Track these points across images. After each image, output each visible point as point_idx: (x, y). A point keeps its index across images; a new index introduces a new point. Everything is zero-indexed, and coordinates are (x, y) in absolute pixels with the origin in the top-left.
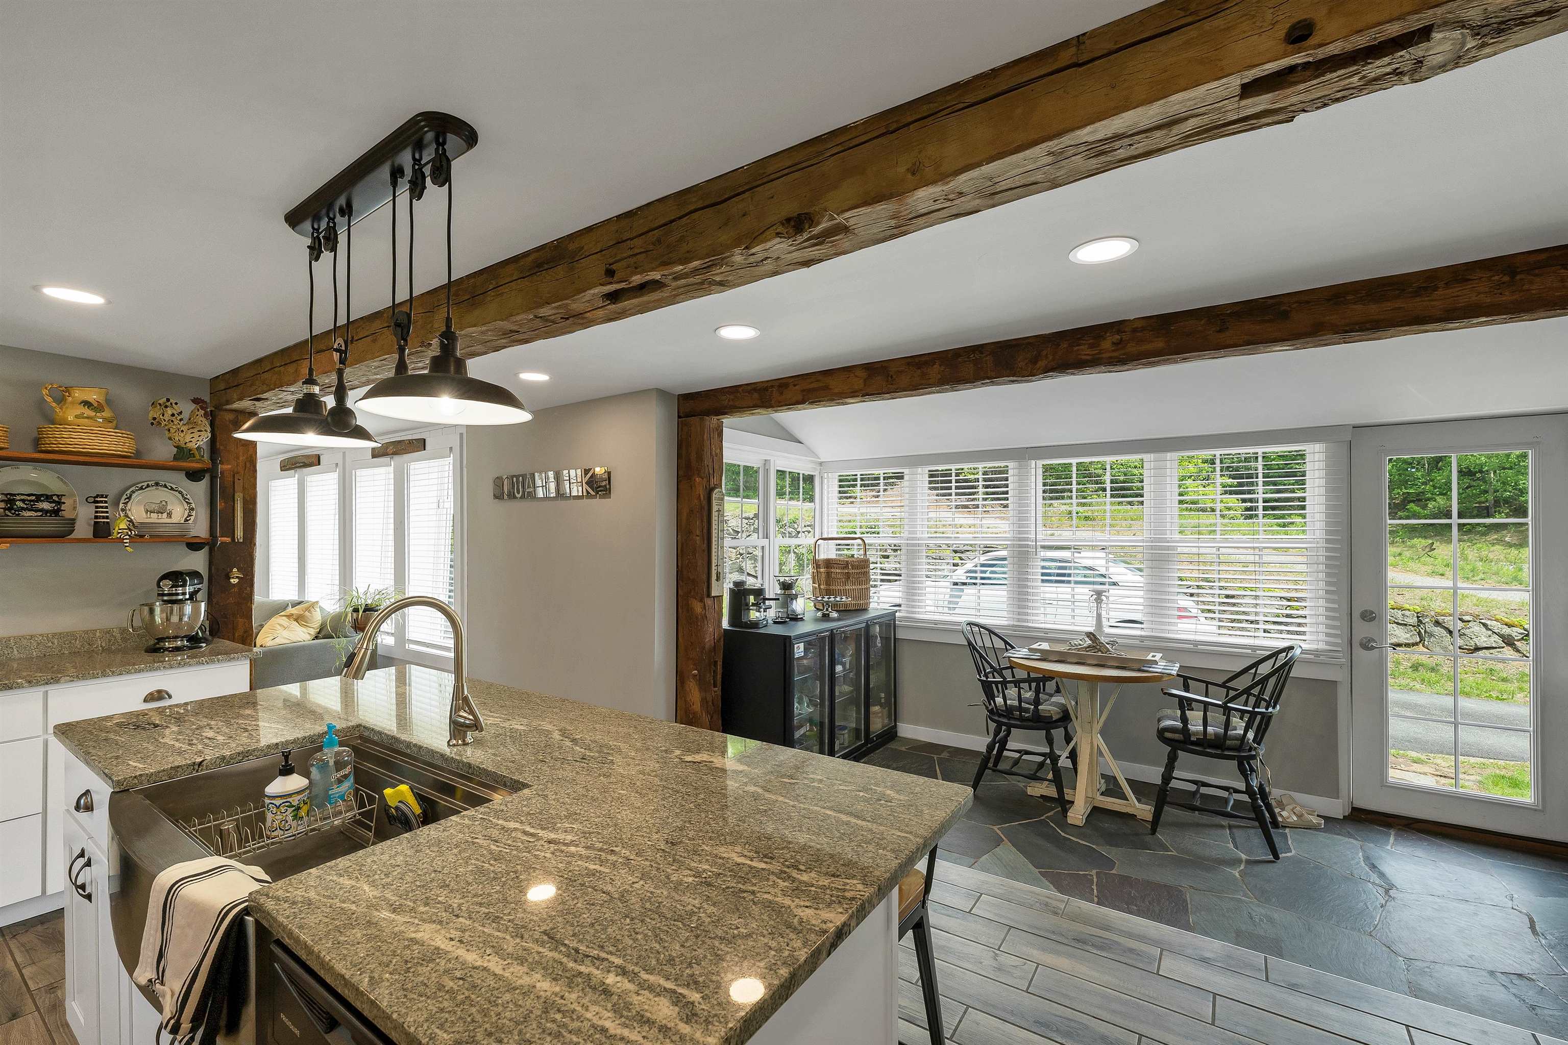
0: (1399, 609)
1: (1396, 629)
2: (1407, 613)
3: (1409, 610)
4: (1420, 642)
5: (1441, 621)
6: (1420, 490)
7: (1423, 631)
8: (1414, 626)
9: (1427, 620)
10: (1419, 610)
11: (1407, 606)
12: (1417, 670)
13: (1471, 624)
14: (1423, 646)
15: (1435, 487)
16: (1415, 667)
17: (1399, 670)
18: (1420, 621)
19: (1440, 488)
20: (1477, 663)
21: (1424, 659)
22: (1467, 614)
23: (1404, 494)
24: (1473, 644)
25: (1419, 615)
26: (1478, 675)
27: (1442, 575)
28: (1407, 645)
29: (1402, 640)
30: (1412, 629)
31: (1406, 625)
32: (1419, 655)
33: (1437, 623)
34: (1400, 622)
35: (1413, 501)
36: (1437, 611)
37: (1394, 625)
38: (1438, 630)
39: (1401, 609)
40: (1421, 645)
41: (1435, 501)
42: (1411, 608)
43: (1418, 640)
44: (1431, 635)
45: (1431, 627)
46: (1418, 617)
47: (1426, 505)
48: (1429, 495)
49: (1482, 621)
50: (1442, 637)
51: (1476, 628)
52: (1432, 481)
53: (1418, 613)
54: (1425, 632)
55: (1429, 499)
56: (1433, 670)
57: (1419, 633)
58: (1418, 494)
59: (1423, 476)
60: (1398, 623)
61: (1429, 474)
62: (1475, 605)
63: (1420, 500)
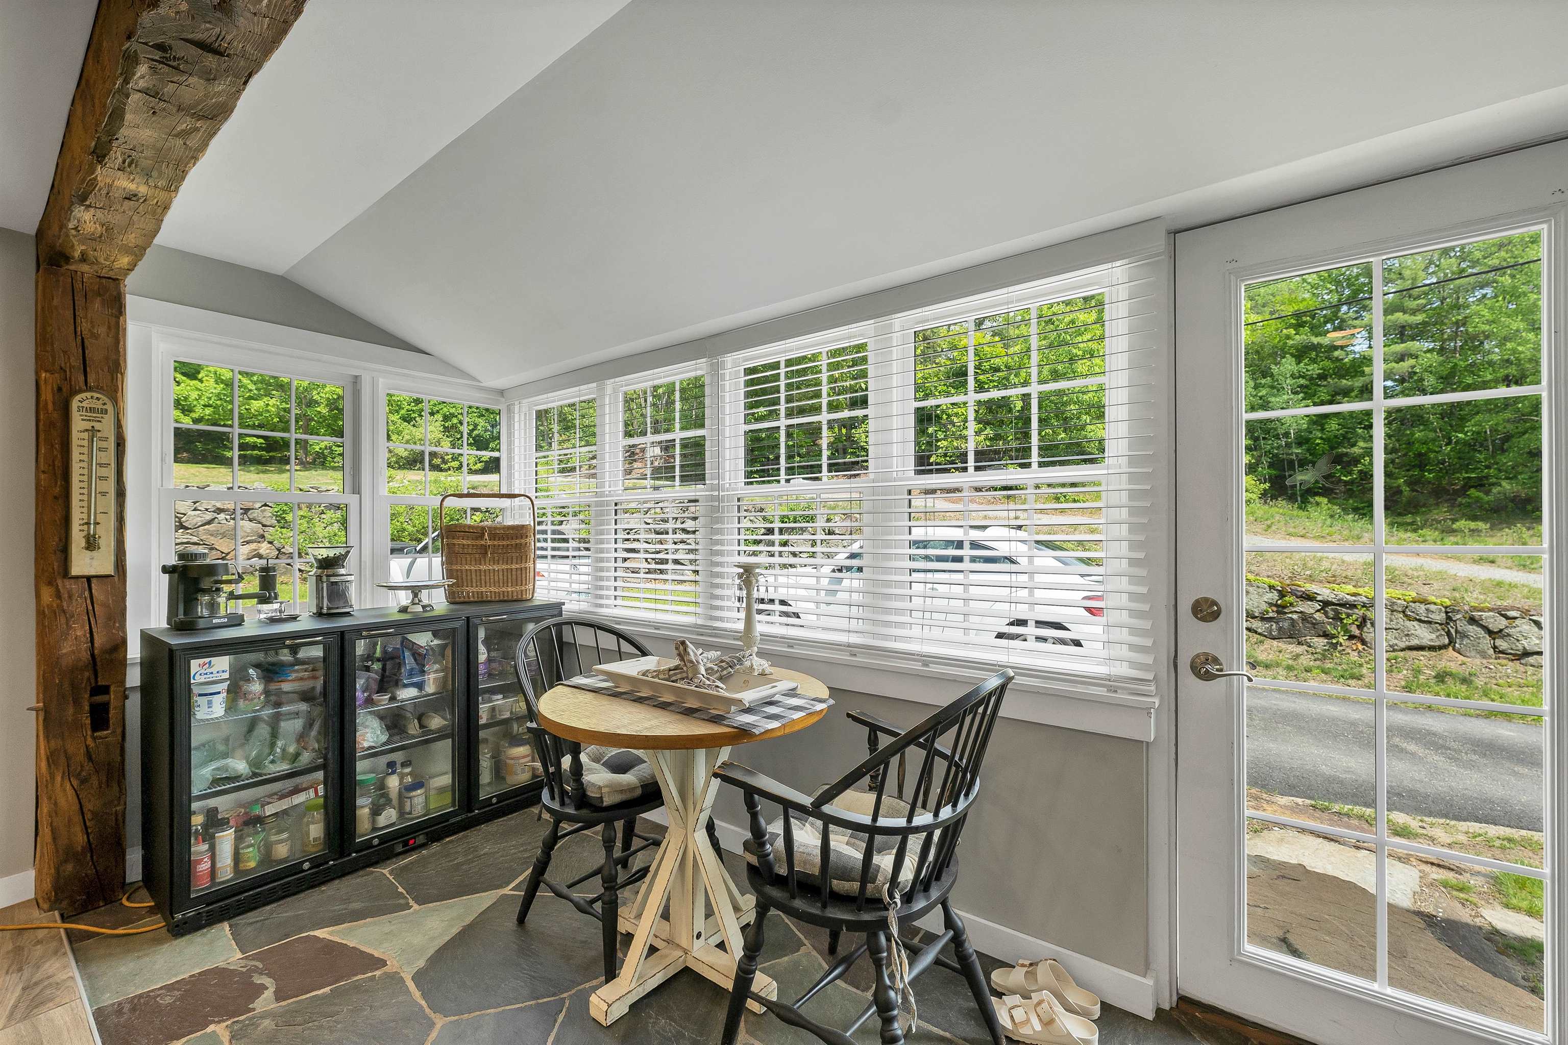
0: (1421, 603)
1: (1417, 627)
2: (1432, 607)
3: (1435, 604)
4: (1449, 644)
5: (1477, 618)
6: (1484, 474)
7: (1453, 631)
8: (1441, 624)
9: (1458, 616)
10: (1448, 603)
11: (1433, 599)
12: (1443, 682)
13: (1517, 622)
14: (1454, 649)
15: (1500, 470)
16: (1441, 677)
17: (1418, 680)
18: (1449, 618)
19: (1506, 472)
20: (1526, 672)
21: (1453, 667)
22: (1513, 608)
23: (1464, 478)
24: (1520, 647)
25: (1448, 610)
26: (1525, 689)
27: (1493, 562)
28: (1432, 648)
29: (1426, 642)
30: (1439, 628)
31: (1430, 622)
32: (1450, 661)
33: (1473, 621)
34: (1423, 618)
35: (1475, 487)
36: (1472, 604)
37: (1415, 623)
38: (1472, 630)
39: (1425, 602)
40: (1451, 648)
41: (1500, 485)
42: (1438, 601)
43: (1447, 641)
44: (1464, 635)
45: (1463, 625)
46: (1447, 613)
47: (1490, 491)
48: (1494, 480)
49: (1534, 618)
50: (1479, 638)
51: (1525, 627)
52: (1497, 464)
53: (1446, 607)
54: (1457, 632)
55: (1493, 484)
56: (1464, 681)
57: (1449, 634)
58: (1480, 479)
59: (1486, 459)
60: (1420, 621)
61: (1493, 456)
62: (1524, 597)
63: (1482, 485)
